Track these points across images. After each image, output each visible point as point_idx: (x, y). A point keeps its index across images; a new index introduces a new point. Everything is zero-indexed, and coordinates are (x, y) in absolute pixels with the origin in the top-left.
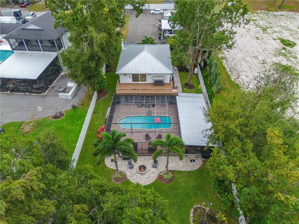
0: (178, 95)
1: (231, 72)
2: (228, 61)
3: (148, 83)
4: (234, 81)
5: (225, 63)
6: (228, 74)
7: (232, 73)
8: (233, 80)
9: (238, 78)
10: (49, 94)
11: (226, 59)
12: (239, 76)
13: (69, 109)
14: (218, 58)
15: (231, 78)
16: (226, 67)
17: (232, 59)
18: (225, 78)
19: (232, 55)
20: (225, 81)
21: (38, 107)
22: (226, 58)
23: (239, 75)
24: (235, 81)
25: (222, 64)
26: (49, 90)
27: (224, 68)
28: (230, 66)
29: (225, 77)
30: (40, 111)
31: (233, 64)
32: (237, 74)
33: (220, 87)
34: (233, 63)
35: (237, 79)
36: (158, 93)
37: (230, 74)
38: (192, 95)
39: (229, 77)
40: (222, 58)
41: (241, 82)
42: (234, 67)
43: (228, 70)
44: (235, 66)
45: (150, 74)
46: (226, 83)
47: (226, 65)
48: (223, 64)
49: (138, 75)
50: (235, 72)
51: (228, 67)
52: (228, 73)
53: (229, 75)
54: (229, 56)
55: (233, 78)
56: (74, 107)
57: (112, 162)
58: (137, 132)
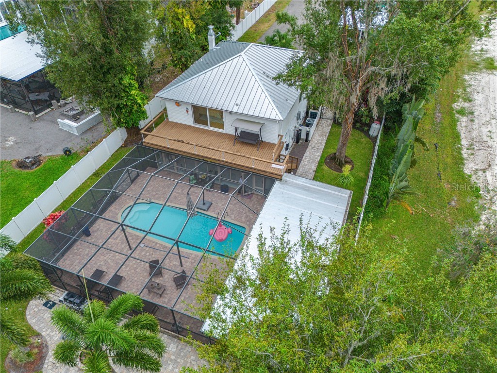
0: (281, 180)
1: (470, 151)
2: (476, 121)
3: (227, 132)
4: (470, 176)
5: (464, 124)
6: (461, 154)
7: (472, 154)
8: (467, 172)
9: (484, 171)
10: (46, 117)
11: (470, 116)
12: (490, 166)
13: (58, 156)
14: (452, 109)
15: (464, 164)
16: (463, 135)
17: (488, 120)
18: (446, 164)
19: (492, 109)
20: (445, 170)
21: (10, 138)
22: (472, 113)
23: (492, 162)
24: (474, 177)
25: (456, 126)
26: (52, 109)
27: (457, 137)
28: (474, 134)
29: (449, 160)
30: (8, 146)
31: (485, 130)
32: (485, 160)
33: (403, 184)
34: (487, 128)
35: (480, 173)
36: (234, 162)
37: (465, 156)
38: (320, 187)
39: (459, 161)
40: (462, 112)
41: (490, 182)
42: (485, 139)
43: (464, 142)
44: (488, 139)
45: (231, 113)
46: (443, 177)
47: (466, 130)
48: (459, 128)
49: (204, 109)
50: (481, 152)
51: (469, 137)
52: (462, 152)
53: (462, 159)
54: (482, 109)
55: (468, 168)
56: (68, 153)
57: (44, 308)
58: (145, 248)
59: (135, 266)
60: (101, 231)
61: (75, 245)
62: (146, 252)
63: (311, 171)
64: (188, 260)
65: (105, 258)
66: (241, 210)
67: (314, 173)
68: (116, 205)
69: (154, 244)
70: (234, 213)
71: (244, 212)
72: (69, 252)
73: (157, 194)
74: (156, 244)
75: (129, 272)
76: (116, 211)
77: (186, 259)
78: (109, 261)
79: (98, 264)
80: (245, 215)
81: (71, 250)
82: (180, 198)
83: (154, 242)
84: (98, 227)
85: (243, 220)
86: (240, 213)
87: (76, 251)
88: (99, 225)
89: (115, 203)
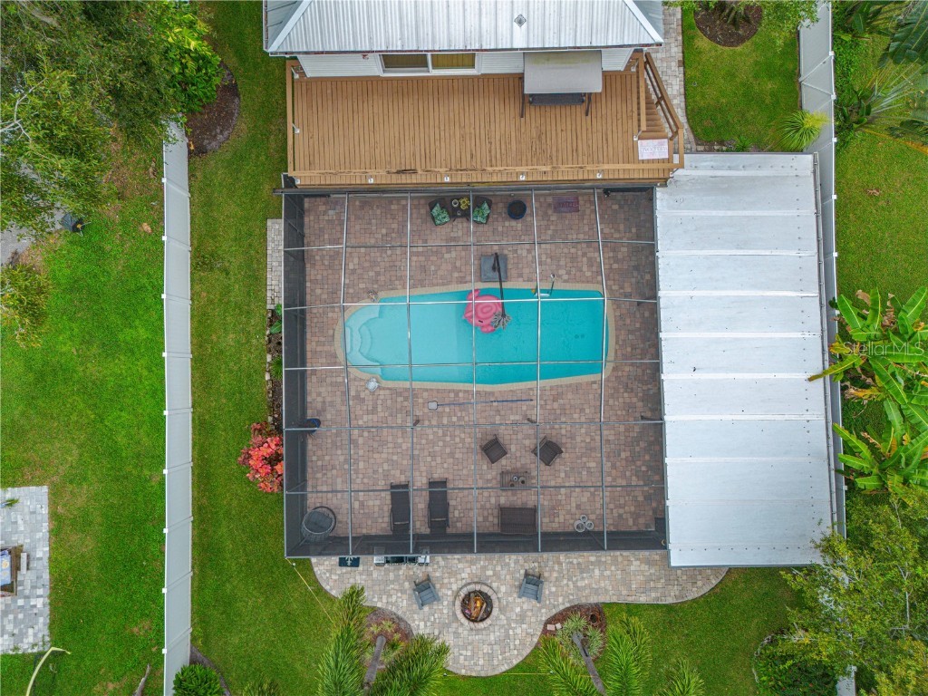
0: (664, 182)
56: (79, 226)
57: (344, 569)
58: (440, 409)
59: (448, 450)
60: (332, 404)
61: (309, 453)
62: (450, 416)
63: (674, 65)
64: (531, 403)
65: (384, 456)
66: (573, 250)
67: (682, 69)
68: (314, 334)
69: (452, 395)
70: (562, 263)
71: (580, 253)
72: (309, 470)
73: (378, 274)
74: (456, 393)
75: (445, 465)
76: (326, 348)
77: (528, 403)
78: (395, 458)
79: (380, 470)
80: (585, 259)
81: (309, 464)
82: (433, 268)
83: (450, 391)
84: (319, 399)
85: (588, 274)
86: (573, 259)
87: (320, 463)
88: (319, 394)
89: (308, 330)
